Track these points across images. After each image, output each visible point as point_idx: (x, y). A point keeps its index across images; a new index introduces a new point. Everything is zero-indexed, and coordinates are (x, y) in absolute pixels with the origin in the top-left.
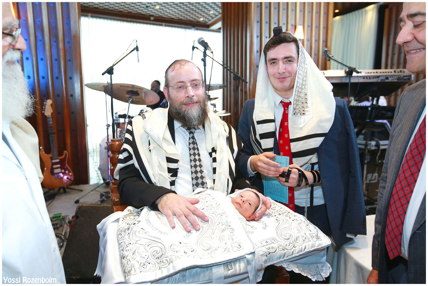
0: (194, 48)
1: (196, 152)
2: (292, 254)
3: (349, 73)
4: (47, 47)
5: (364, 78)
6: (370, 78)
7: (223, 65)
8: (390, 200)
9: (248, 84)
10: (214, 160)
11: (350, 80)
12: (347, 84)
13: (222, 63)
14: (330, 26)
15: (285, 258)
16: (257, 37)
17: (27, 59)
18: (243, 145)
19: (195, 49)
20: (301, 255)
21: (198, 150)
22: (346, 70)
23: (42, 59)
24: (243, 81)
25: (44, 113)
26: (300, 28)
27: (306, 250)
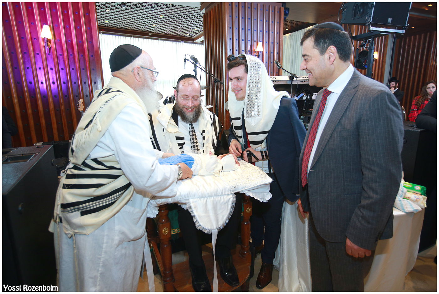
0: (185, 60)
1: (194, 133)
2: (250, 186)
3: (292, 78)
4: (77, 60)
5: (301, 81)
6: (305, 81)
7: (206, 72)
8: (303, 155)
9: (224, 86)
10: (204, 138)
11: (292, 83)
12: (291, 85)
13: (205, 70)
14: (281, 42)
15: (246, 189)
16: (230, 50)
17: (62, 69)
18: (222, 126)
19: (187, 60)
20: (255, 187)
21: (195, 132)
22: (289, 76)
23: (73, 69)
24: (221, 83)
25: (78, 109)
26: (260, 44)
27: (258, 184)
